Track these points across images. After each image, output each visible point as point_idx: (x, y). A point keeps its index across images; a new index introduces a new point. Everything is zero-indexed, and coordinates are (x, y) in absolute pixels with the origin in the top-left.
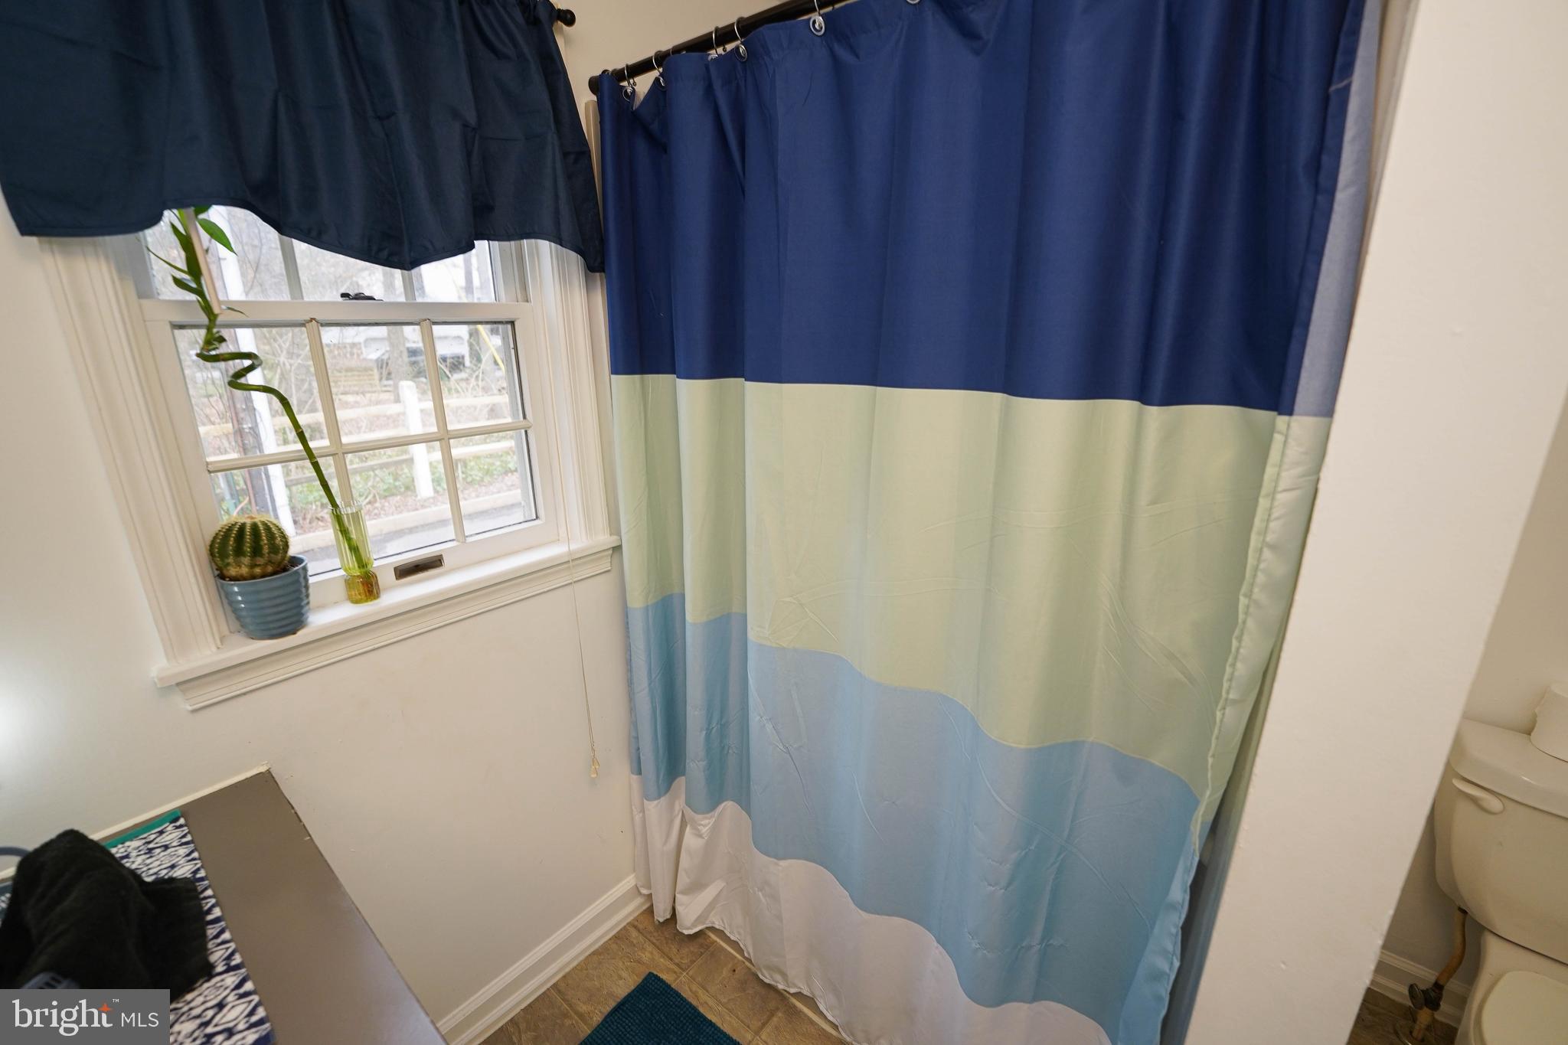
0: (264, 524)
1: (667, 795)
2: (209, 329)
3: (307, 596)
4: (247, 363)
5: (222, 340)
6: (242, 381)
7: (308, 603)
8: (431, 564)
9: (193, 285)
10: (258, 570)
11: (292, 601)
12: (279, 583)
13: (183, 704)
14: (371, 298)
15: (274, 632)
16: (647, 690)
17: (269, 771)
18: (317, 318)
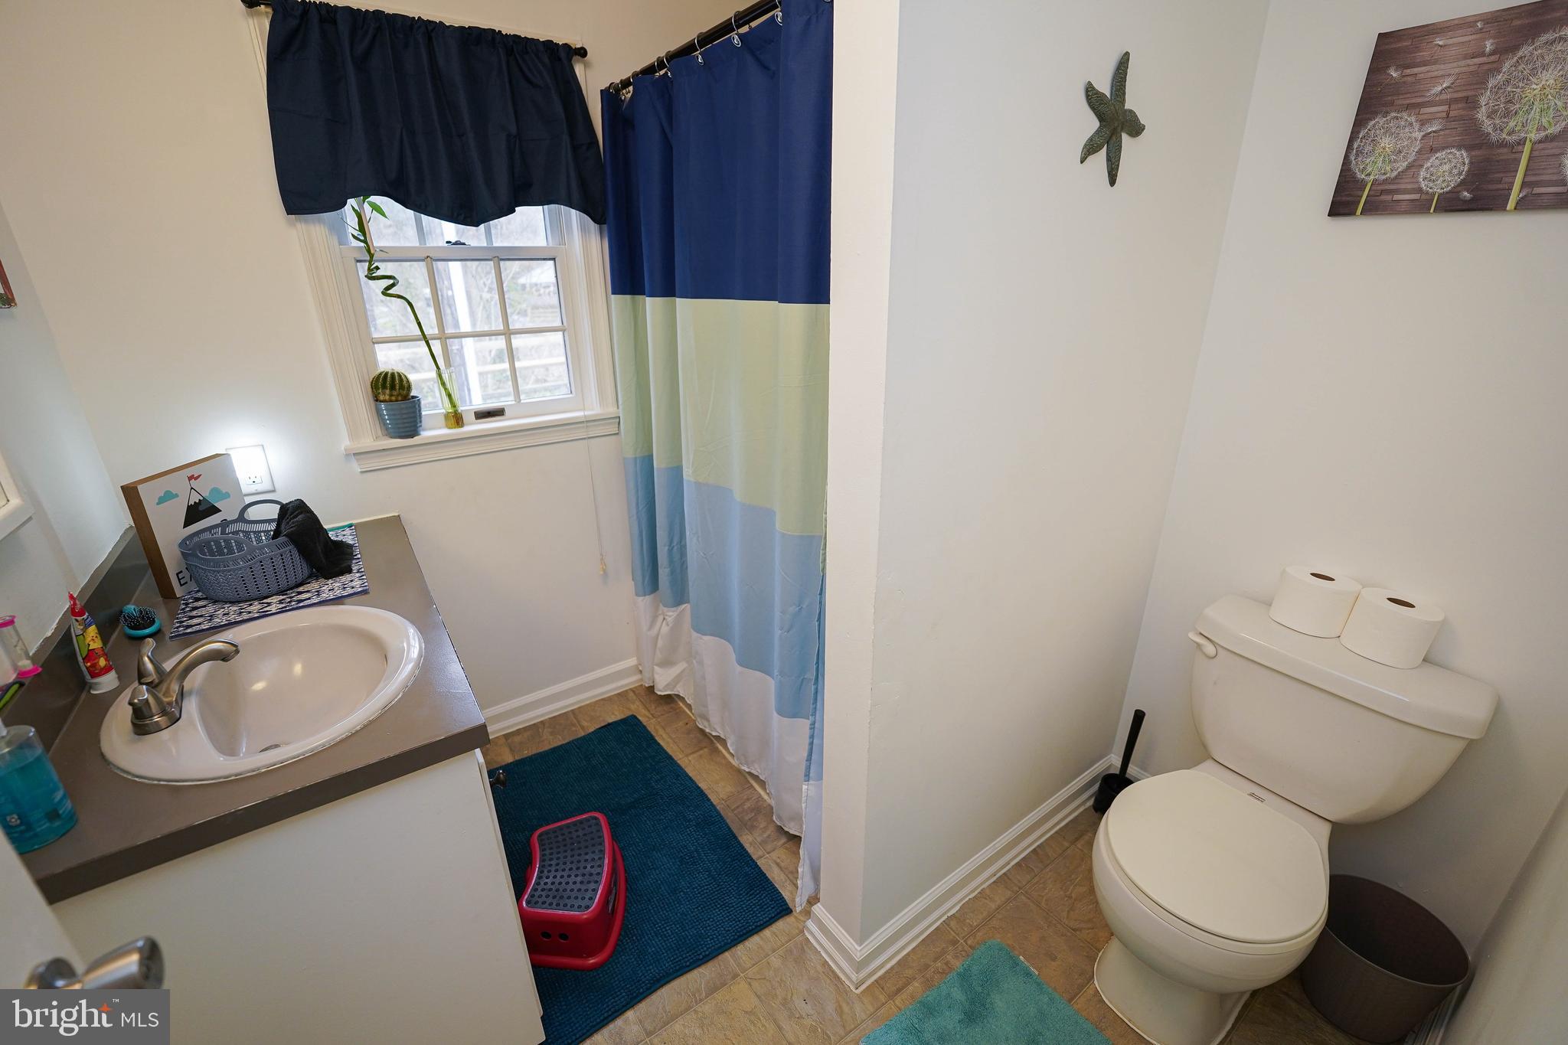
0: (398, 373)
1: (652, 596)
2: (370, 262)
3: (421, 422)
4: (391, 282)
5: (377, 268)
6: (389, 292)
7: (421, 426)
8: (497, 413)
9: (362, 238)
10: (393, 398)
11: (411, 418)
12: (403, 406)
13: (356, 467)
14: (464, 244)
15: (403, 434)
16: (635, 517)
17: (399, 516)
18: (431, 255)
